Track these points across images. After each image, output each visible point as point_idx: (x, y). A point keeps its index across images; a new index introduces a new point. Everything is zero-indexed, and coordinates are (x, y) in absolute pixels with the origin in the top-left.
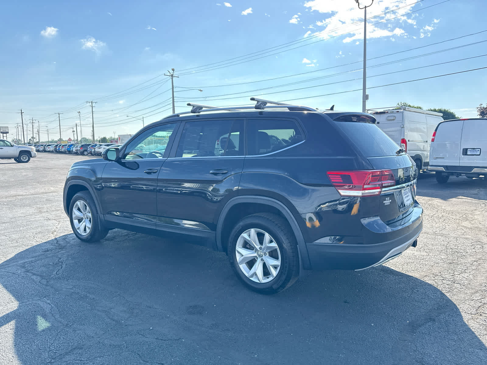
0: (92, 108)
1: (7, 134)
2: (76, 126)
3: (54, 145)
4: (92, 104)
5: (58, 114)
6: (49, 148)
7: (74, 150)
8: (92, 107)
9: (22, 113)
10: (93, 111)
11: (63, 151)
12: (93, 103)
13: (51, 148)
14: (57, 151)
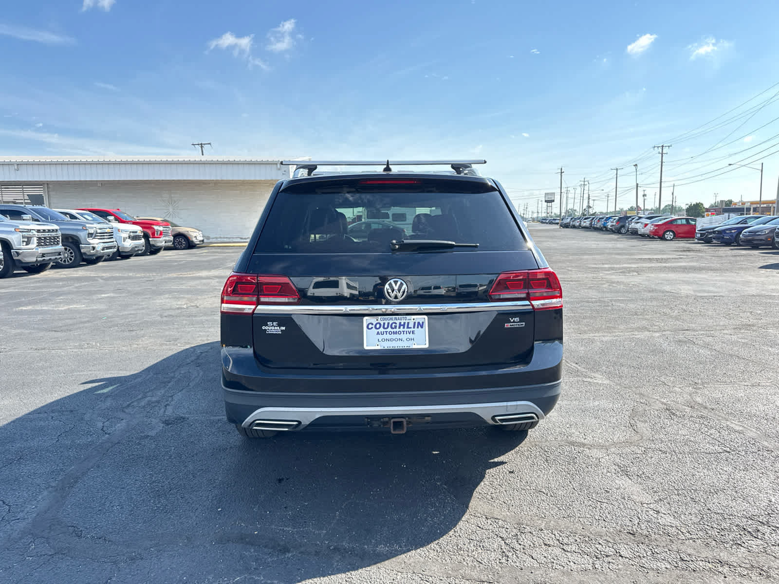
0: (662, 156)
1: (552, 203)
2: (637, 187)
3: (590, 219)
4: (662, 149)
5: (616, 171)
6: (585, 222)
7: (609, 225)
8: (662, 154)
9: (561, 173)
10: (663, 161)
11: (598, 226)
12: (664, 147)
13: (587, 223)
14: (591, 228)
